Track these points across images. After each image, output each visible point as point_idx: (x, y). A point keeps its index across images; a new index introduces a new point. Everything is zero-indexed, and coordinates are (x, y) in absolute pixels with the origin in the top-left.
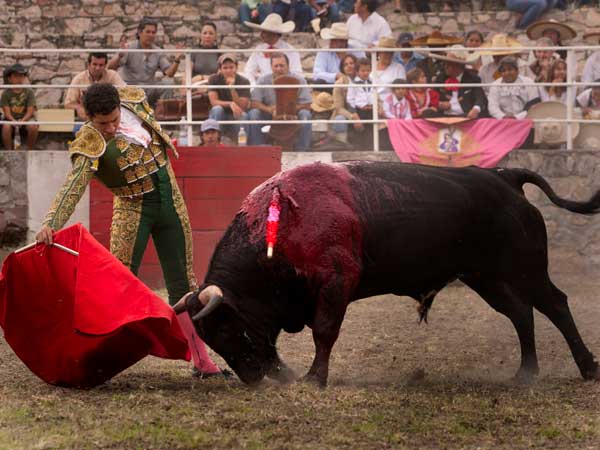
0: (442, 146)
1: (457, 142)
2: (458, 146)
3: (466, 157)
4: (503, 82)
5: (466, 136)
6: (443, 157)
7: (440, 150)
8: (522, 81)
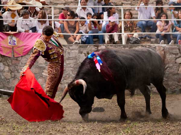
0: (10, 43)
1: (15, 41)
2: (16, 43)
3: (19, 47)
4: (23, 18)
5: (18, 39)
6: (10, 47)
7: (9, 44)
8: (30, 18)
